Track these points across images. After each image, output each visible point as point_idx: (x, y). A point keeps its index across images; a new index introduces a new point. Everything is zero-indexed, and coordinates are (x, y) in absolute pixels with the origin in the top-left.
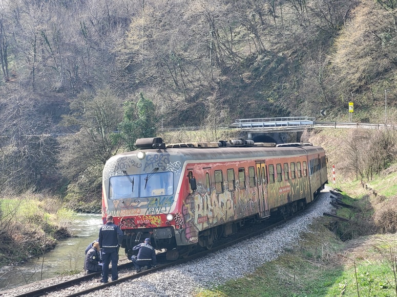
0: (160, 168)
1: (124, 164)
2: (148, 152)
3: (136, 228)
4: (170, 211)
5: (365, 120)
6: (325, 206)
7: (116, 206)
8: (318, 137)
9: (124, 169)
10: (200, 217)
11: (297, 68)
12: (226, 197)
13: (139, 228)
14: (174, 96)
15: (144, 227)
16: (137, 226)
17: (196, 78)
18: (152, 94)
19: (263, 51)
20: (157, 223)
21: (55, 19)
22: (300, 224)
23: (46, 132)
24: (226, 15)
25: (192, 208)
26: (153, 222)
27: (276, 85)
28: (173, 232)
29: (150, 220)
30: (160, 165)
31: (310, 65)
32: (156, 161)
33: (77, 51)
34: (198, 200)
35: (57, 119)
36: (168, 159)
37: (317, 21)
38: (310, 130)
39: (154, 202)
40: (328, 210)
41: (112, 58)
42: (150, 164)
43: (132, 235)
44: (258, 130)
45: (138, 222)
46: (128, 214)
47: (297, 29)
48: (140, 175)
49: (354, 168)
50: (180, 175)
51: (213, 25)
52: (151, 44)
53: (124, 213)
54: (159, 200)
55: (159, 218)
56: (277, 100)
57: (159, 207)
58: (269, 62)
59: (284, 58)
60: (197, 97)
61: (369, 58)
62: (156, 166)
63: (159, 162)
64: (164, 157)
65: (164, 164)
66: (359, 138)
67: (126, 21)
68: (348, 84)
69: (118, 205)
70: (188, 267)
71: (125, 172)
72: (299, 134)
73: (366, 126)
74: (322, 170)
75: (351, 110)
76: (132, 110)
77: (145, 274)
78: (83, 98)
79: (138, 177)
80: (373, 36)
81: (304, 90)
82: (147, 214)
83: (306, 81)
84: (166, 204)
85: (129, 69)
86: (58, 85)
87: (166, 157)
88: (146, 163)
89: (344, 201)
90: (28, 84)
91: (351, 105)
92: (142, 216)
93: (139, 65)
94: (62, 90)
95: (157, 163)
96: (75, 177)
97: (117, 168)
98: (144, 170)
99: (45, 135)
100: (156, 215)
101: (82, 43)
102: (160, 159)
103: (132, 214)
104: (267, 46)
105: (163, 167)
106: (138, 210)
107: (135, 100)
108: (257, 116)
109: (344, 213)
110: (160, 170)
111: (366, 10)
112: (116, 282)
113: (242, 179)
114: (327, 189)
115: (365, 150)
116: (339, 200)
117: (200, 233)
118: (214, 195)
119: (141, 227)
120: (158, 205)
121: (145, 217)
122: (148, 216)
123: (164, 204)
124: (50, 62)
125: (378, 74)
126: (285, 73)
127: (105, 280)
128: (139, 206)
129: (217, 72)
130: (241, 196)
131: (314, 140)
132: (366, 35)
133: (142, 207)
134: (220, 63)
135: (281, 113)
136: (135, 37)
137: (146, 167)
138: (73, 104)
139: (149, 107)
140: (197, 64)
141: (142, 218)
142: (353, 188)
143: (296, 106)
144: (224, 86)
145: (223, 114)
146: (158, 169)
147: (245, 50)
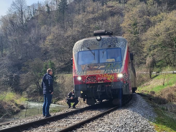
0: (112, 45)
1: (87, 43)
3: (96, 82)
4: (120, 71)
7: (83, 69)
9: (88, 47)
13: (99, 82)
14: (60, 63)
15: (102, 82)
16: (97, 81)
20: (111, 79)
23: (15, 73)
26: (109, 79)
29: (107, 77)
30: (111, 43)
32: (109, 42)
33: (28, 47)
35: (20, 69)
36: (117, 40)
39: (109, 66)
41: (40, 49)
42: (106, 43)
43: (94, 87)
45: (98, 78)
46: (92, 73)
48: (99, 50)
50: (125, 50)
53: (89, 73)
54: (112, 64)
55: (113, 76)
57: (113, 69)
62: (109, 44)
63: (111, 42)
64: (114, 39)
65: (114, 43)
67: (45, 39)
69: (85, 68)
71: (88, 48)
79: (98, 51)
82: (105, 73)
84: (117, 67)
85: (45, 54)
86: (20, 58)
87: (115, 39)
88: (103, 43)
90: (10, 57)
92: (101, 75)
93: (49, 52)
95: (110, 42)
96: (26, 89)
97: (83, 46)
98: (101, 47)
99: (15, 74)
100: (111, 74)
101: (29, 44)
102: (111, 41)
103: (95, 73)
105: (114, 45)
106: (99, 71)
110: (112, 47)
119: (100, 82)
120: (112, 68)
121: (103, 75)
122: (105, 74)
123: (116, 68)
124: (18, 50)
128: (99, 68)
133: (102, 69)
136: (48, 43)
137: (102, 45)
138: (26, 64)
139: (53, 65)
141: (101, 76)
146: (110, 46)
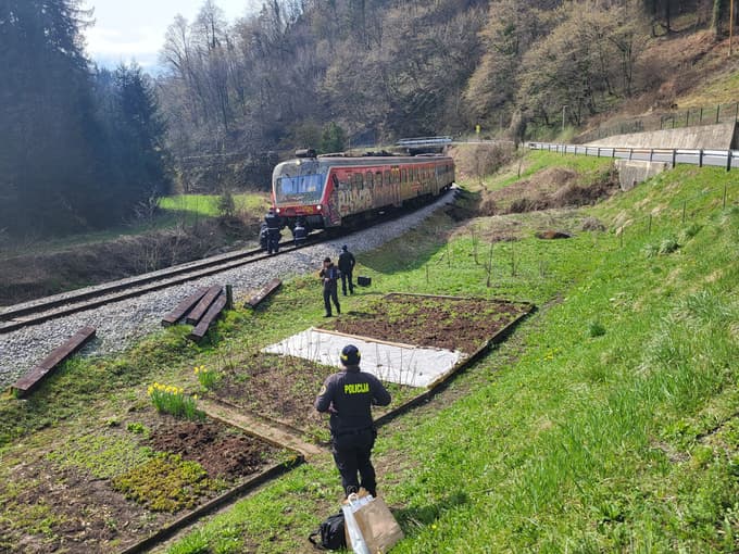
1: (287, 169)
2: (304, 160)
4: (319, 203)
5: (488, 138)
6: (449, 198)
7: (282, 199)
8: (454, 151)
9: (287, 173)
10: (343, 207)
11: (443, 101)
12: (365, 192)
14: (358, 123)
15: (301, 214)
16: (296, 214)
17: (373, 110)
18: (341, 122)
19: (420, 90)
20: (310, 211)
21: (275, 69)
22: (427, 211)
24: (393, 63)
25: (336, 201)
26: (307, 211)
27: (428, 114)
28: (322, 218)
30: (312, 169)
31: (451, 99)
33: (291, 92)
34: (341, 195)
35: (278, 141)
36: (318, 164)
37: (457, 67)
38: (449, 146)
39: (308, 196)
40: (450, 201)
41: (314, 97)
42: (305, 168)
44: (413, 147)
45: (297, 211)
47: (443, 73)
48: (298, 177)
49: (475, 172)
51: (384, 72)
52: (341, 85)
53: (289, 205)
54: (311, 194)
55: (311, 208)
56: (427, 125)
57: (311, 200)
58: (423, 98)
59: (434, 95)
60: (373, 123)
61: (490, 94)
62: (309, 170)
64: (315, 163)
65: (315, 169)
66: (480, 150)
67: (324, 70)
68: (477, 112)
70: (334, 243)
71: (287, 175)
72: (442, 149)
73: (486, 142)
74: (450, 173)
75: (478, 131)
76: (327, 133)
77: (300, 248)
78: (296, 125)
80: (495, 76)
81: (447, 117)
83: (448, 111)
84: (316, 198)
85: (327, 105)
86: (278, 116)
88: (302, 168)
89: (465, 195)
90: (258, 116)
91: (478, 127)
92: (300, 207)
93: (333, 102)
94: (281, 120)
95: (310, 167)
97: (282, 172)
98: (301, 173)
100: (309, 206)
101: (294, 86)
102: (312, 165)
104: (422, 86)
105: (314, 171)
106: (297, 203)
107: (329, 127)
108: (414, 136)
109: (461, 203)
111: (490, 56)
112: (277, 254)
113: (379, 179)
114: (454, 186)
115: (484, 160)
116: (462, 194)
117: (343, 218)
118: (355, 192)
120: (311, 198)
121: (302, 207)
122: (304, 206)
124: (272, 100)
125: (497, 105)
126: (434, 105)
127: (270, 252)
128: (297, 199)
129: (387, 106)
130: (377, 192)
131: (450, 153)
132: (490, 76)
133: (300, 200)
134: (389, 99)
135: (431, 134)
136: (330, 81)
137: (302, 171)
138: (288, 130)
139: (339, 131)
140: (373, 101)
142: (472, 185)
143: (440, 129)
144: (391, 117)
145: (390, 135)
146: (311, 172)
147: (407, 90)
